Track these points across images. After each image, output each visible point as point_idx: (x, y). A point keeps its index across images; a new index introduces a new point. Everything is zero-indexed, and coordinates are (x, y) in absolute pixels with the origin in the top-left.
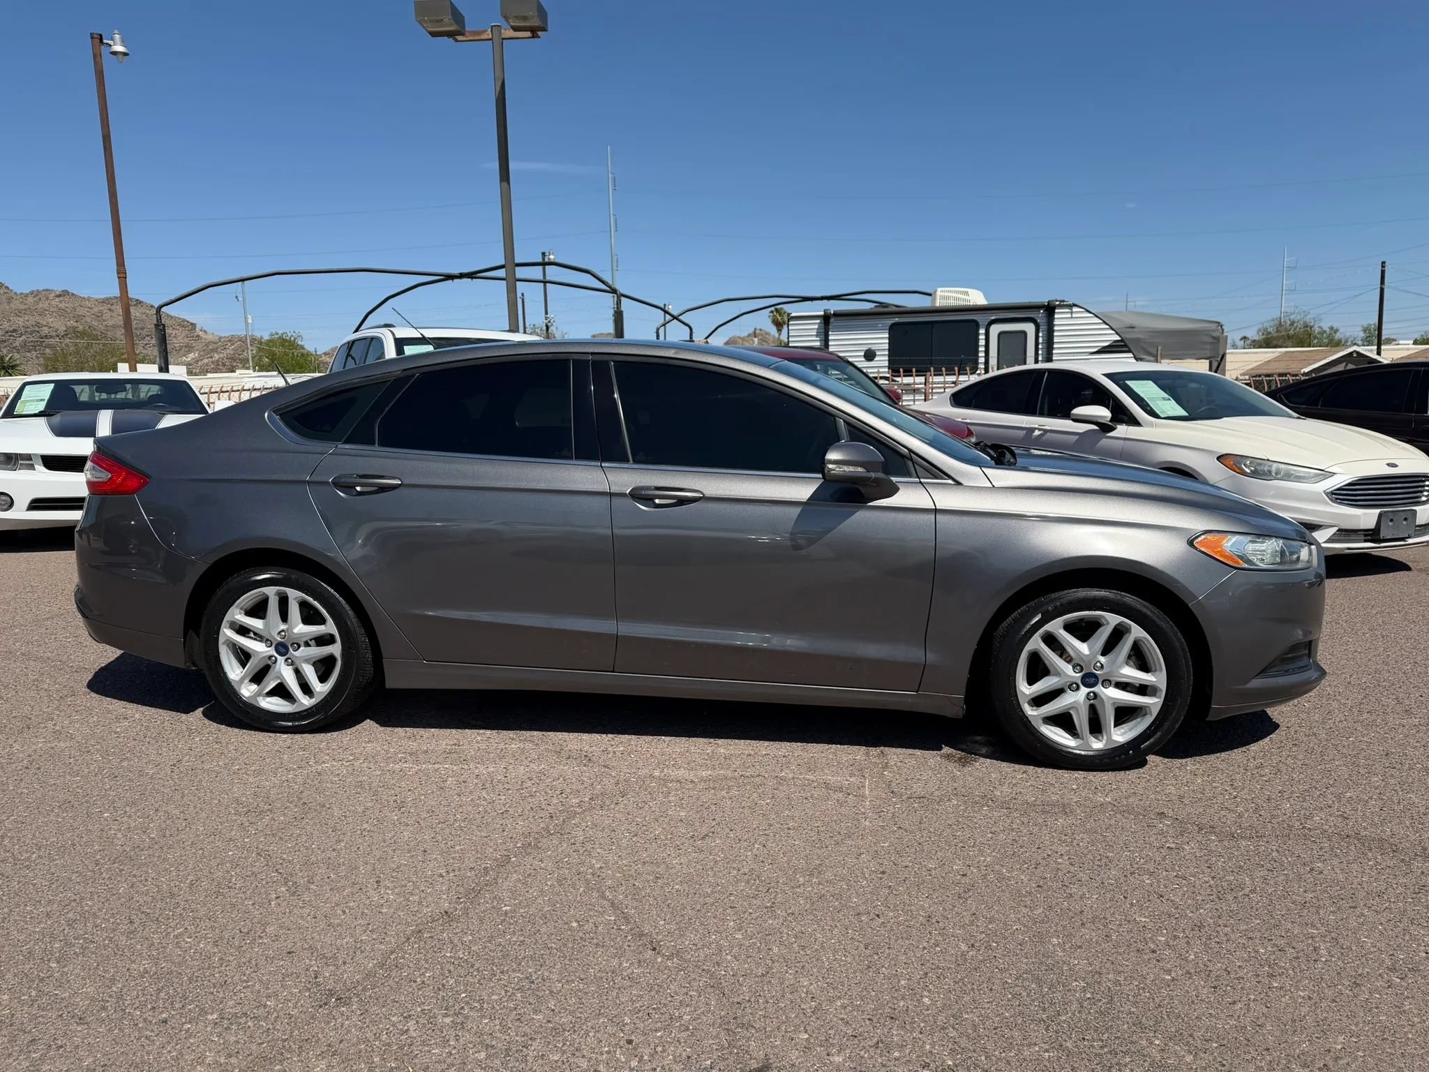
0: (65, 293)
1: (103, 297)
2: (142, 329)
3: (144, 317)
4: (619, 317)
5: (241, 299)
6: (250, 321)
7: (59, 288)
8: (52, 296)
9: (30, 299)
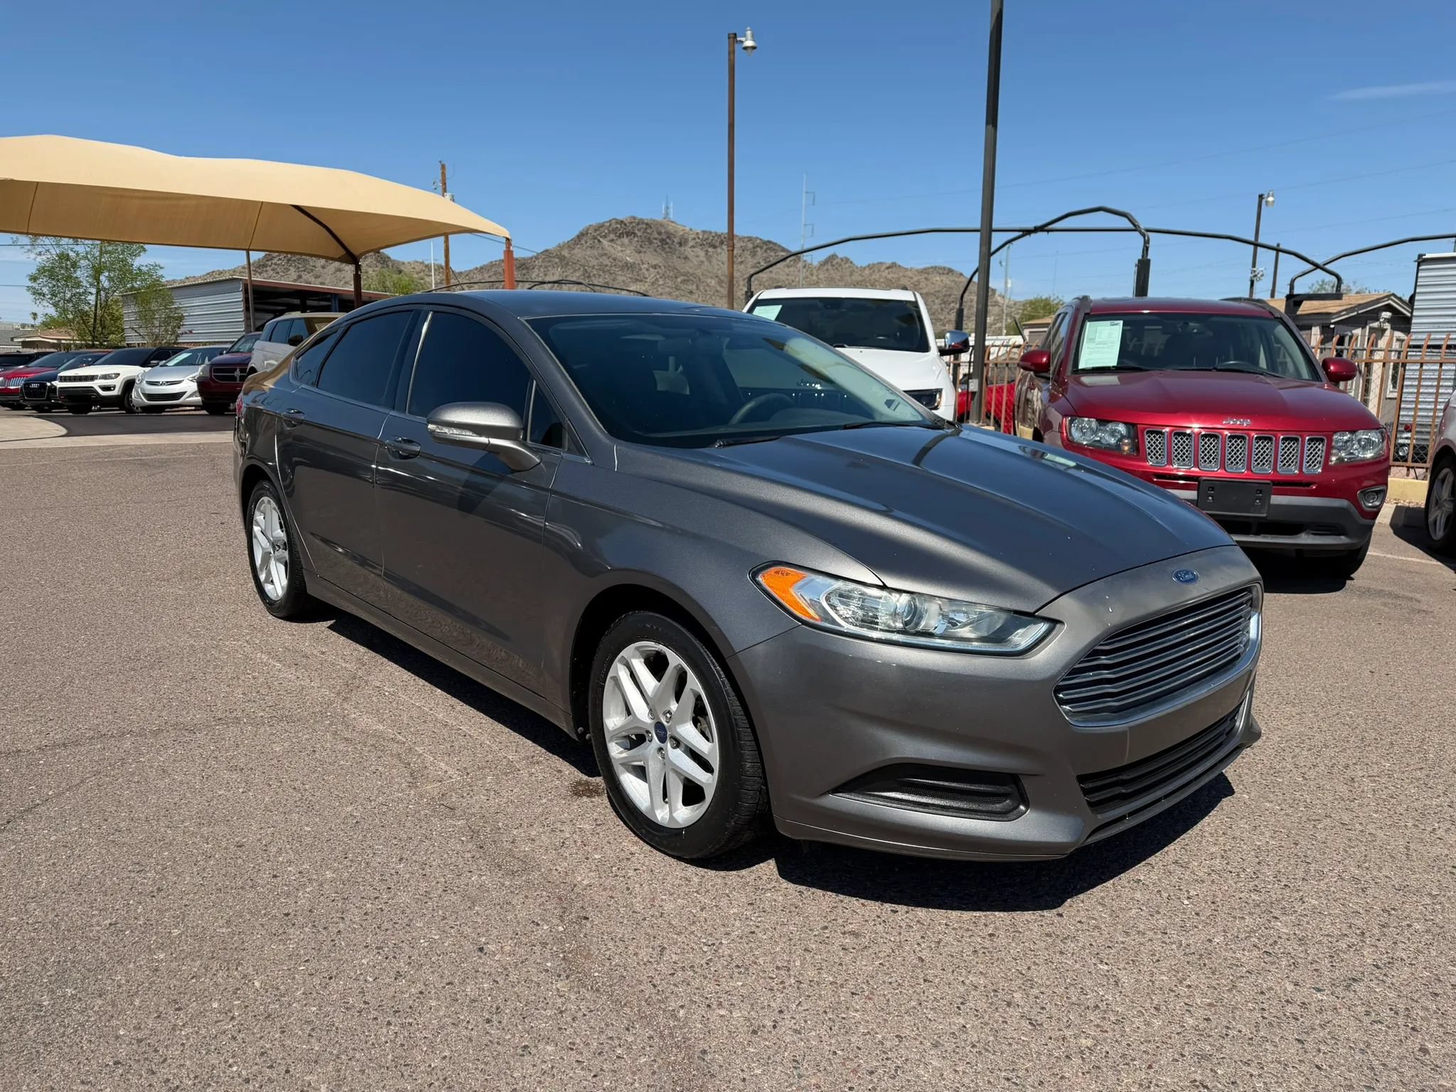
0: (893, 266)
1: (922, 267)
2: (950, 295)
3: (953, 284)
4: (1143, 268)
5: (1004, 264)
6: (1009, 285)
7: (889, 262)
8: (884, 267)
9: (867, 272)
